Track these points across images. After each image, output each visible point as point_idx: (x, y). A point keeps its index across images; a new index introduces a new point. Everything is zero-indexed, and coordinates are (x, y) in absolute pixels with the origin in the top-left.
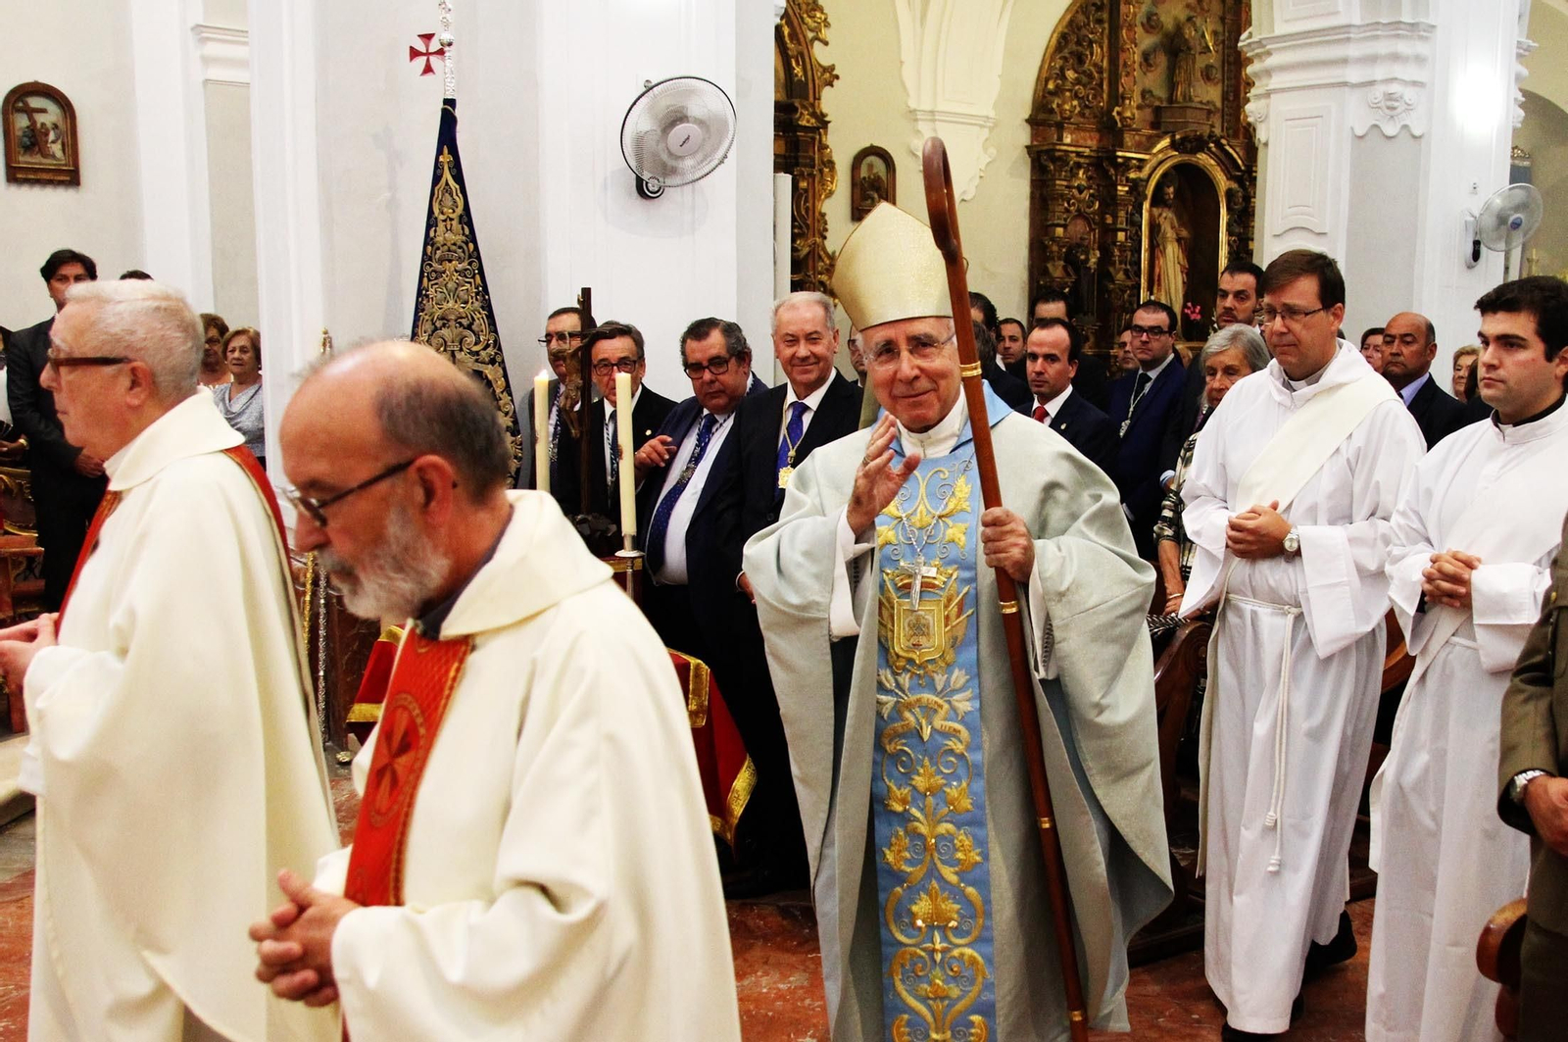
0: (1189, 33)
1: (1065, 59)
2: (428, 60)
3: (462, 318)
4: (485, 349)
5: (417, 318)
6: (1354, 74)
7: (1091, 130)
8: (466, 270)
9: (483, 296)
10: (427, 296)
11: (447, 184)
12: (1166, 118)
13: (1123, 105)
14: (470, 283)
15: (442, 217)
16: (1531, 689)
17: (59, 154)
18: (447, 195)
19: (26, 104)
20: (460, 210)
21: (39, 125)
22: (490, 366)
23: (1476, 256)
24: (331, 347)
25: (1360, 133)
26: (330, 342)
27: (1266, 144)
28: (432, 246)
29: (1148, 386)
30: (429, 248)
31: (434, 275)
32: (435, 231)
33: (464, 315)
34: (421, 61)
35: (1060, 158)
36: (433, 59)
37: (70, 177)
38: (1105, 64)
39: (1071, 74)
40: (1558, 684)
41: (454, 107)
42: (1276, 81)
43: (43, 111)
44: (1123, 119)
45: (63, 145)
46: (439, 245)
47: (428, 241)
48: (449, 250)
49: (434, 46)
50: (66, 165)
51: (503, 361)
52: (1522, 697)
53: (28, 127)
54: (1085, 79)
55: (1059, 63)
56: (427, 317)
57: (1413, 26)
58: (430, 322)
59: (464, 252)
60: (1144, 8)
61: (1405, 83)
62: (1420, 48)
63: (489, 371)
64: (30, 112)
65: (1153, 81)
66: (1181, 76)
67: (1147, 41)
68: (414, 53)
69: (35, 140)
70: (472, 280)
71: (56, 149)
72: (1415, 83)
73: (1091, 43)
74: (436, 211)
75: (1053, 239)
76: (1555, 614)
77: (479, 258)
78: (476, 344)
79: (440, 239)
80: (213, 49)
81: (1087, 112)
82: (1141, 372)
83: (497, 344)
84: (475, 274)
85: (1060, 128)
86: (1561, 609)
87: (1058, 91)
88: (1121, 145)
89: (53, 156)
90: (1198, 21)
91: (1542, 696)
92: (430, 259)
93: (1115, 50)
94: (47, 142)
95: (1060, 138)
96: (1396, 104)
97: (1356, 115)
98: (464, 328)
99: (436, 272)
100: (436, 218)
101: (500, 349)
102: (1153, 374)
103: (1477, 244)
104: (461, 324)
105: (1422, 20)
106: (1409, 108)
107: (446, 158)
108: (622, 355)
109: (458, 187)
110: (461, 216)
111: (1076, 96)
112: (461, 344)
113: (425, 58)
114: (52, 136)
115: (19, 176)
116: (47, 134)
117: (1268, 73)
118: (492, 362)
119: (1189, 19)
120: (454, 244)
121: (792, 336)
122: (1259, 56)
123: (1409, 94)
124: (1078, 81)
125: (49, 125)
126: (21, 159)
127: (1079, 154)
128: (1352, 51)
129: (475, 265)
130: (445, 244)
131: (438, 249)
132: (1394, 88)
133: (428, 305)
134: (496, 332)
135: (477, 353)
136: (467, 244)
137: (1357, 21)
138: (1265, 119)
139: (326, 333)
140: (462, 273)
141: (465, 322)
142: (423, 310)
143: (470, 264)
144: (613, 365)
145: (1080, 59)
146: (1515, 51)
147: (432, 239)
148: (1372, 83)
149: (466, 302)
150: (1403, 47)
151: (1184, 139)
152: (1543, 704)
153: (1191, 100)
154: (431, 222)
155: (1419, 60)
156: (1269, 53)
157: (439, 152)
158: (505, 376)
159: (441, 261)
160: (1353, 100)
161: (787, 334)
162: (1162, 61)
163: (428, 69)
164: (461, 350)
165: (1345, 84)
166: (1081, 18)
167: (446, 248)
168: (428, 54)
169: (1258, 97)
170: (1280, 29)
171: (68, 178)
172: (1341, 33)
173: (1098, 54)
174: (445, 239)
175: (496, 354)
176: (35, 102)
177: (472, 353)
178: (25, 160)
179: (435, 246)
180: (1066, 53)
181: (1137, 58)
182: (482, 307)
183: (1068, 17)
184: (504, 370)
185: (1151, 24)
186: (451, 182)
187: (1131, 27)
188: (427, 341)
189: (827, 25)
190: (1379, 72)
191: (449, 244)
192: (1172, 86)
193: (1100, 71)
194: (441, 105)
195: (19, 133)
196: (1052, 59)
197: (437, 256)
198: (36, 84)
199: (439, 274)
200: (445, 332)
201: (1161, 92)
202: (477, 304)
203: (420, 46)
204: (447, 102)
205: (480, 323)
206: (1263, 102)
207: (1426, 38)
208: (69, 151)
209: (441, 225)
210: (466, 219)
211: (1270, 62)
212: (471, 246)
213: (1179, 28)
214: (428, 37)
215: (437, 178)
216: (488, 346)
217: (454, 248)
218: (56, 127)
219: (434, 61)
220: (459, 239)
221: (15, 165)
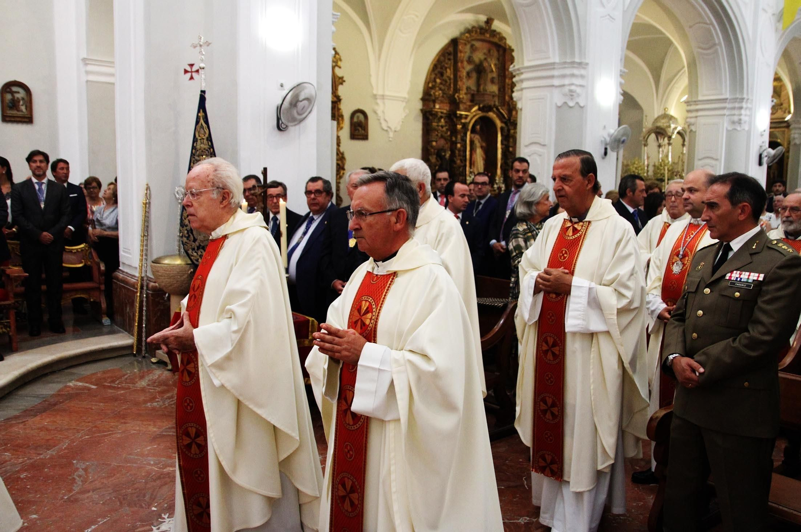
0: (485, 64)
1: (436, 75)
2: (192, 74)
6: (556, 82)
7: (446, 103)
11: (202, 124)
12: (477, 98)
13: (459, 93)
15: (199, 138)
16: (677, 323)
17: (24, 110)
18: (202, 129)
19: (11, 89)
20: (207, 135)
21: (16, 98)
23: (606, 154)
24: (150, 191)
25: (559, 104)
26: (149, 189)
27: (521, 109)
28: (195, 149)
29: (480, 207)
30: (194, 151)
32: (197, 144)
34: (189, 75)
35: (434, 114)
37: (28, 119)
38: (452, 76)
39: (438, 81)
40: (687, 321)
41: (205, 94)
42: (525, 85)
43: (18, 92)
44: (459, 98)
45: (26, 106)
46: (198, 149)
47: (193, 147)
48: (202, 151)
49: (194, 69)
50: (27, 115)
52: (673, 326)
53: (11, 99)
54: (444, 83)
55: (433, 76)
57: (580, 64)
59: (208, 152)
60: (467, 55)
61: (577, 86)
62: (583, 72)
64: (12, 93)
65: (471, 83)
66: (482, 82)
67: (468, 67)
68: (186, 72)
69: (14, 104)
71: (23, 108)
72: (581, 86)
73: (446, 68)
74: (197, 136)
75: (432, 147)
76: (687, 294)
79: (198, 147)
80: (90, 68)
81: (445, 96)
82: (477, 200)
85: (434, 102)
86: (689, 292)
87: (433, 87)
88: (459, 110)
89: (22, 111)
90: (489, 60)
91: (681, 326)
92: (194, 155)
93: (456, 70)
94: (19, 105)
95: (434, 106)
96: (573, 94)
97: (558, 98)
99: (196, 160)
100: (197, 138)
102: (483, 202)
103: (606, 149)
105: (583, 61)
106: (578, 95)
107: (201, 114)
108: (278, 193)
109: (206, 126)
110: (207, 138)
111: (440, 89)
114: (21, 103)
115: (7, 119)
116: (19, 102)
117: (522, 81)
119: (485, 59)
121: (355, 184)
122: (518, 74)
123: (578, 90)
124: (441, 83)
125: (20, 98)
126: (8, 112)
127: (442, 113)
128: (556, 73)
130: (200, 149)
131: (198, 151)
132: (573, 88)
136: (210, 149)
137: (557, 60)
138: (520, 99)
139: (147, 185)
144: (274, 197)
145: (442, 74)
146: (619, 74)
147: (195, 146)
148: (563, 86)
150: (576, 72)
151: (484, 107)
152: (681, 329)
153: (486, 91)
154: (195, 140)
155: (582, 76)
156: (522, 73)
157: (199, 112)
159: (199, 156)
160: (556, 92)
161: (353, 184)
162: (474, 75)
163: (192, 78)
165: (553, 86)
166: (442, 58)
168: (192, 72)
169: (518, 91)
170: (526, 64)
171: (28, 120)
172: (551, 66)
173: (449, 73)
174: (201, 147)
176: (14, 89)
178: (10, 112)
180: (436, 72)
181: (465, 74)
183: (437, 58)
185: (470, 60)
186: (204, 124)
187: (462, 62)
189: (340, 60)
190: (567, 81)
191: (202, 149)
192: (478, 85)
193: (450, 79)
194: (199, 93)
195: (7, 101)
196: (431, 74)
197: (197, 153)
198: (15, 81)
201: (474, 88)
203: (189, 69)
204: (203, 92)
206: (519, 93)
207: (584, 68)
208: (29, 109)
209: (199, 141)
210: (210, 139)
211: (523, 76)
212: (212, 150)
213: (481, 63)
214: (192, 65)
215: (197, 122)
217: (204, 150)
218: (23, 99)
219: (194, 75)
220: (206, 147)
221: (6, 115)
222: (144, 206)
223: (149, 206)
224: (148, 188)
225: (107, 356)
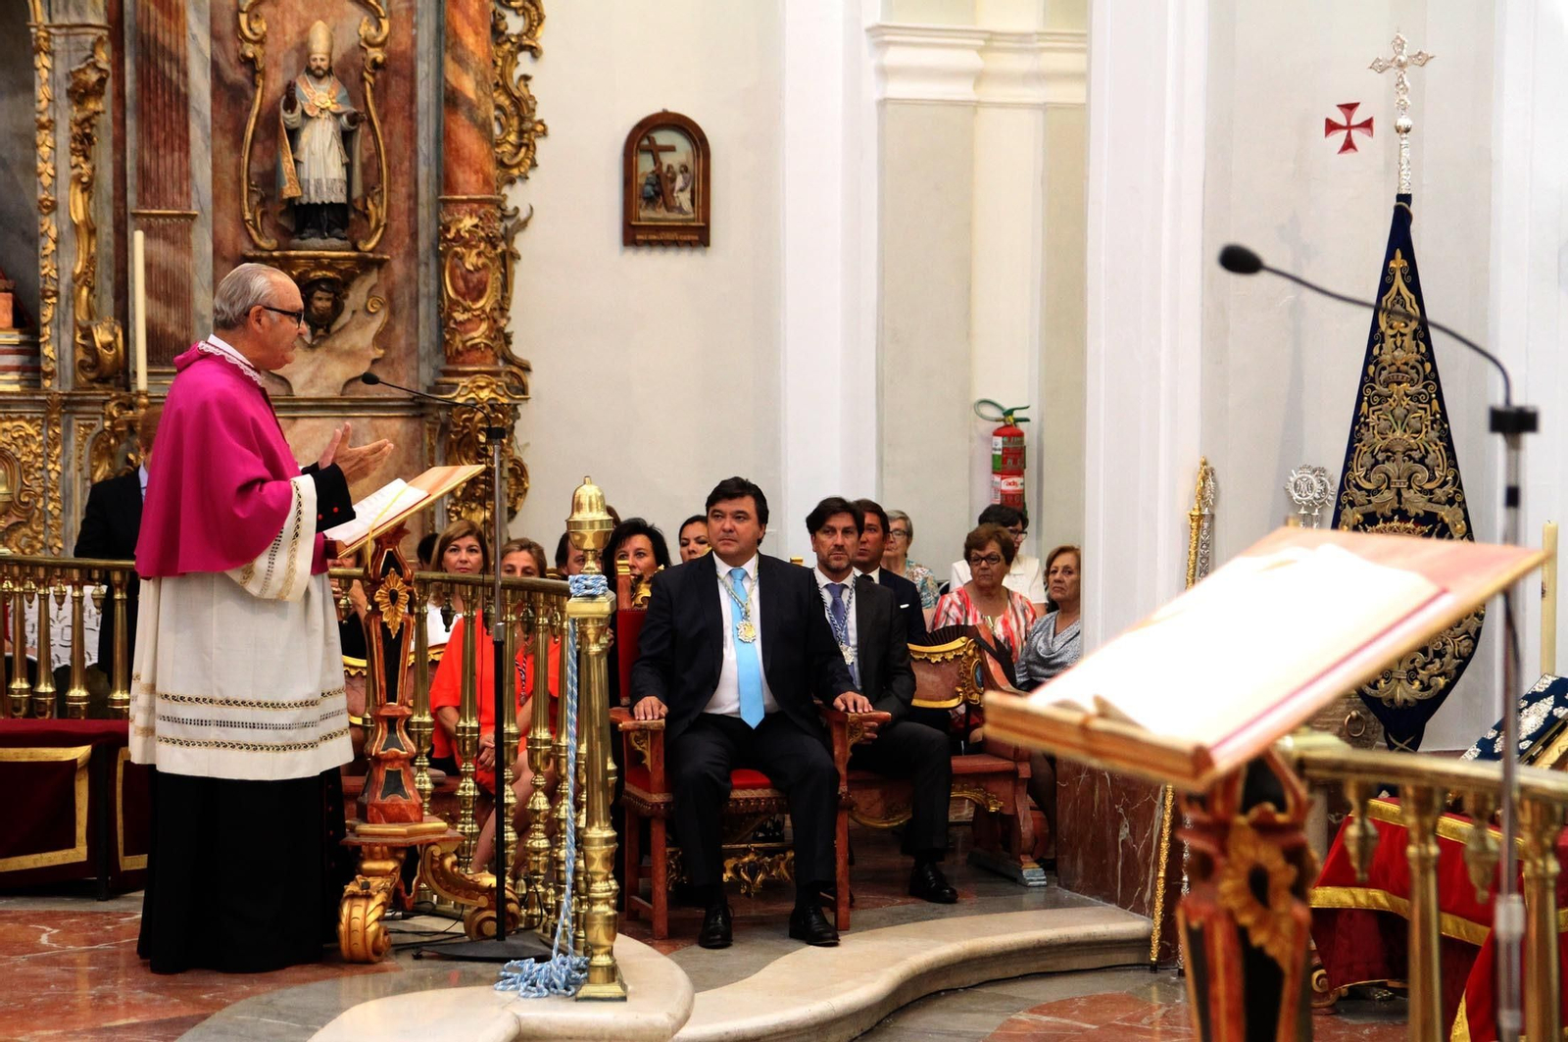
2: (1349, 135)
3: (1412, 450)
4: (1441, 486)
5: (1351, 450)
8: (1420, 394)
9: (1442, 425)
10: (1367, 424)
11: (1399, 293)
14: (1425, 409)
15: (1391, 332)
17: (687, 205)
18: (1398, 307)
19: (652, 141)
20: (1414, 323)
21: (665, 169)
22: (1447, 507)
24: (1214, 480)
26: (1213, 475)
28: (1376, 365)
30: (1372, 368)
31: (1377, 399)
32: (1381, 348)
33: (1415, 447)
34: (1340, 137)
36: (1355, 133)
37: (696, 235)
41: (1409, 204)
43: (671, 149)
45: (693, 192)
46: (1386, 365)
47: (1370, 359)
48: (1398, 370)
49: (1358, 118)
50: (693, 220)
51: (1464, 501)
53: (653, 172)
56: (1365, 449)
58: (1368, 455)
59: (1418, 373)
63: (1445, 513)
64: (655, 151)
68: (1331, 127)
69: (659, 190)
70: (1427, 406)
71: (684, 199)
74: (1383, 325)
77: (1437, 380)
78: (1429, 481)
79: (1386, 358)
80: (895, 57)
83: (1456, 478)
84: (1431, 399)
89: (680, 209)
92: (1373, 380)
94: (673, 190)
98: (1415, 462)
99: (1379, 396)
100: (1382, 334)
101: (1460, 487)
104: (1411, 458)
107: (1398, 263)
109: (1413, 297)
110: (1415, 332)
112: (1409, 479)
113: (1345, 132)
114: (680, 182)
115: (639, 237)
116: (673, 180)
118: (1451, 501)
120: (1406, 364)
125: (676, 167)
126: (642, 214)
129: (1432, 388)
130: (1393, 364)
131: (1384, 368)
133: (1367, 435)
134: (1456, 466)
135: (1431, 492)
136: (1422, 363)
139: (1206, 463)
140: (1416, 398)
141: (1416, 455)
142: (1360, 441)
143: (1425, 387)
147: (1376, 357)
149: (1419, 432)
154: (1375, 337)
157: (1390, 256)
158: (1467, 519)
159: (1387, 384)
163: (1349, 145)
164: (1410, 487)
167: (1394, 368)
168: (1349, 127)
171: (696, 238)
174: (1394, 357)
175: (1455, 492)
176: (663, 138)
177: (1422, 491)
178: (647, 214)
179: (1379, 366)
182: (1440, 438)
184: (1465, 511)
186: (1405, 291)
188: (1365, 477)
191: (1399, 363)
194: (1394, 202)
195: (641, 180)
197: (1382, 378)
198: (665, 114)
199: (1384, 399)
200: (1389, 466)
202: (1433, 435)
203: (1340, 118)
204: (1404, 198)
205: (1436, 454)
208: (699, 200)
209: (1389, 342)
210: (1422, 332)
212: (1428, 366)
214: (1349, 108)
215: (1385, 287)
216: (1445, 483)
217: (1404, 368)
218: (685, 169)
219: (1357, 136)
220: (1413, 357)
221: (634, 223)
222: (1194, 524)
223: (1211, 530)
224: (1207, 473)
225: (1076, 963)
